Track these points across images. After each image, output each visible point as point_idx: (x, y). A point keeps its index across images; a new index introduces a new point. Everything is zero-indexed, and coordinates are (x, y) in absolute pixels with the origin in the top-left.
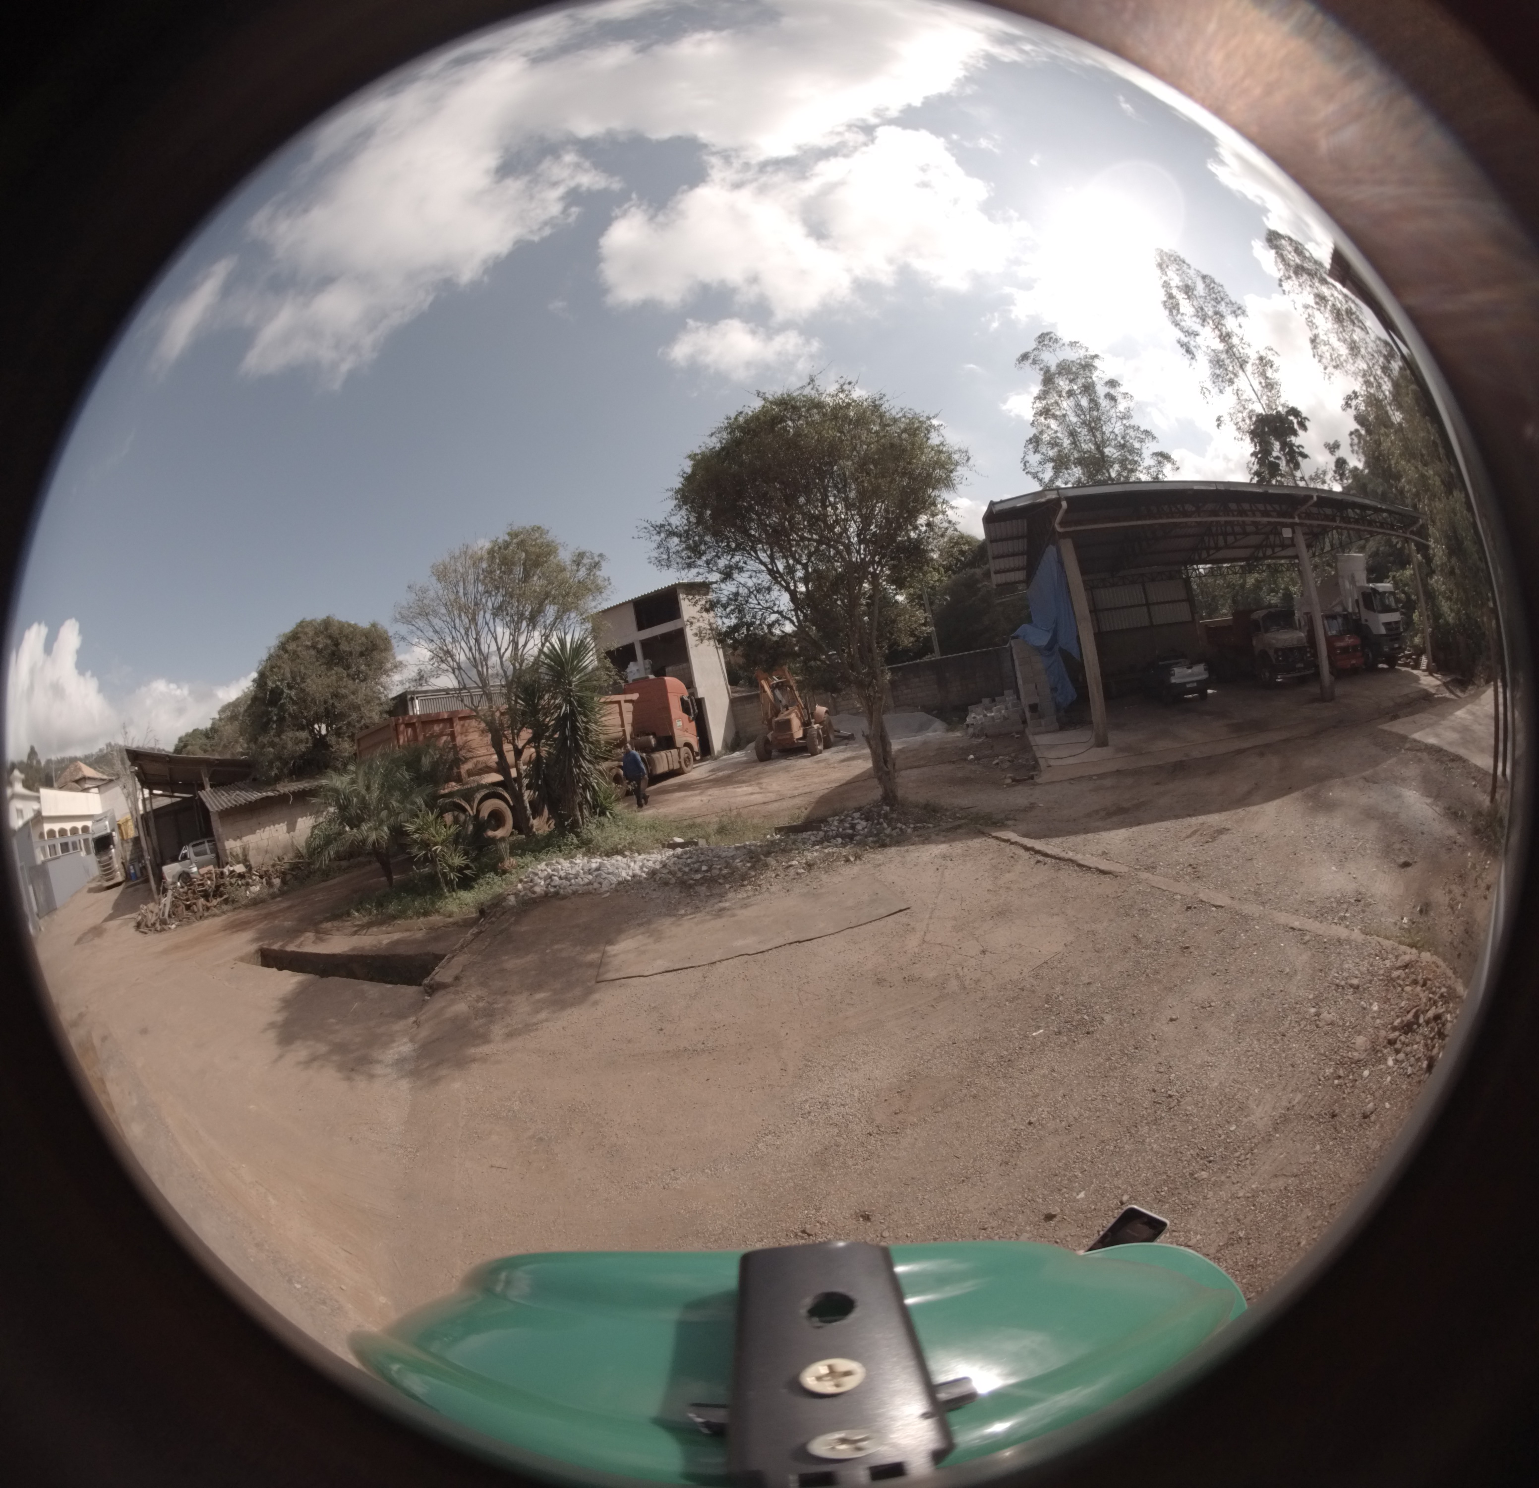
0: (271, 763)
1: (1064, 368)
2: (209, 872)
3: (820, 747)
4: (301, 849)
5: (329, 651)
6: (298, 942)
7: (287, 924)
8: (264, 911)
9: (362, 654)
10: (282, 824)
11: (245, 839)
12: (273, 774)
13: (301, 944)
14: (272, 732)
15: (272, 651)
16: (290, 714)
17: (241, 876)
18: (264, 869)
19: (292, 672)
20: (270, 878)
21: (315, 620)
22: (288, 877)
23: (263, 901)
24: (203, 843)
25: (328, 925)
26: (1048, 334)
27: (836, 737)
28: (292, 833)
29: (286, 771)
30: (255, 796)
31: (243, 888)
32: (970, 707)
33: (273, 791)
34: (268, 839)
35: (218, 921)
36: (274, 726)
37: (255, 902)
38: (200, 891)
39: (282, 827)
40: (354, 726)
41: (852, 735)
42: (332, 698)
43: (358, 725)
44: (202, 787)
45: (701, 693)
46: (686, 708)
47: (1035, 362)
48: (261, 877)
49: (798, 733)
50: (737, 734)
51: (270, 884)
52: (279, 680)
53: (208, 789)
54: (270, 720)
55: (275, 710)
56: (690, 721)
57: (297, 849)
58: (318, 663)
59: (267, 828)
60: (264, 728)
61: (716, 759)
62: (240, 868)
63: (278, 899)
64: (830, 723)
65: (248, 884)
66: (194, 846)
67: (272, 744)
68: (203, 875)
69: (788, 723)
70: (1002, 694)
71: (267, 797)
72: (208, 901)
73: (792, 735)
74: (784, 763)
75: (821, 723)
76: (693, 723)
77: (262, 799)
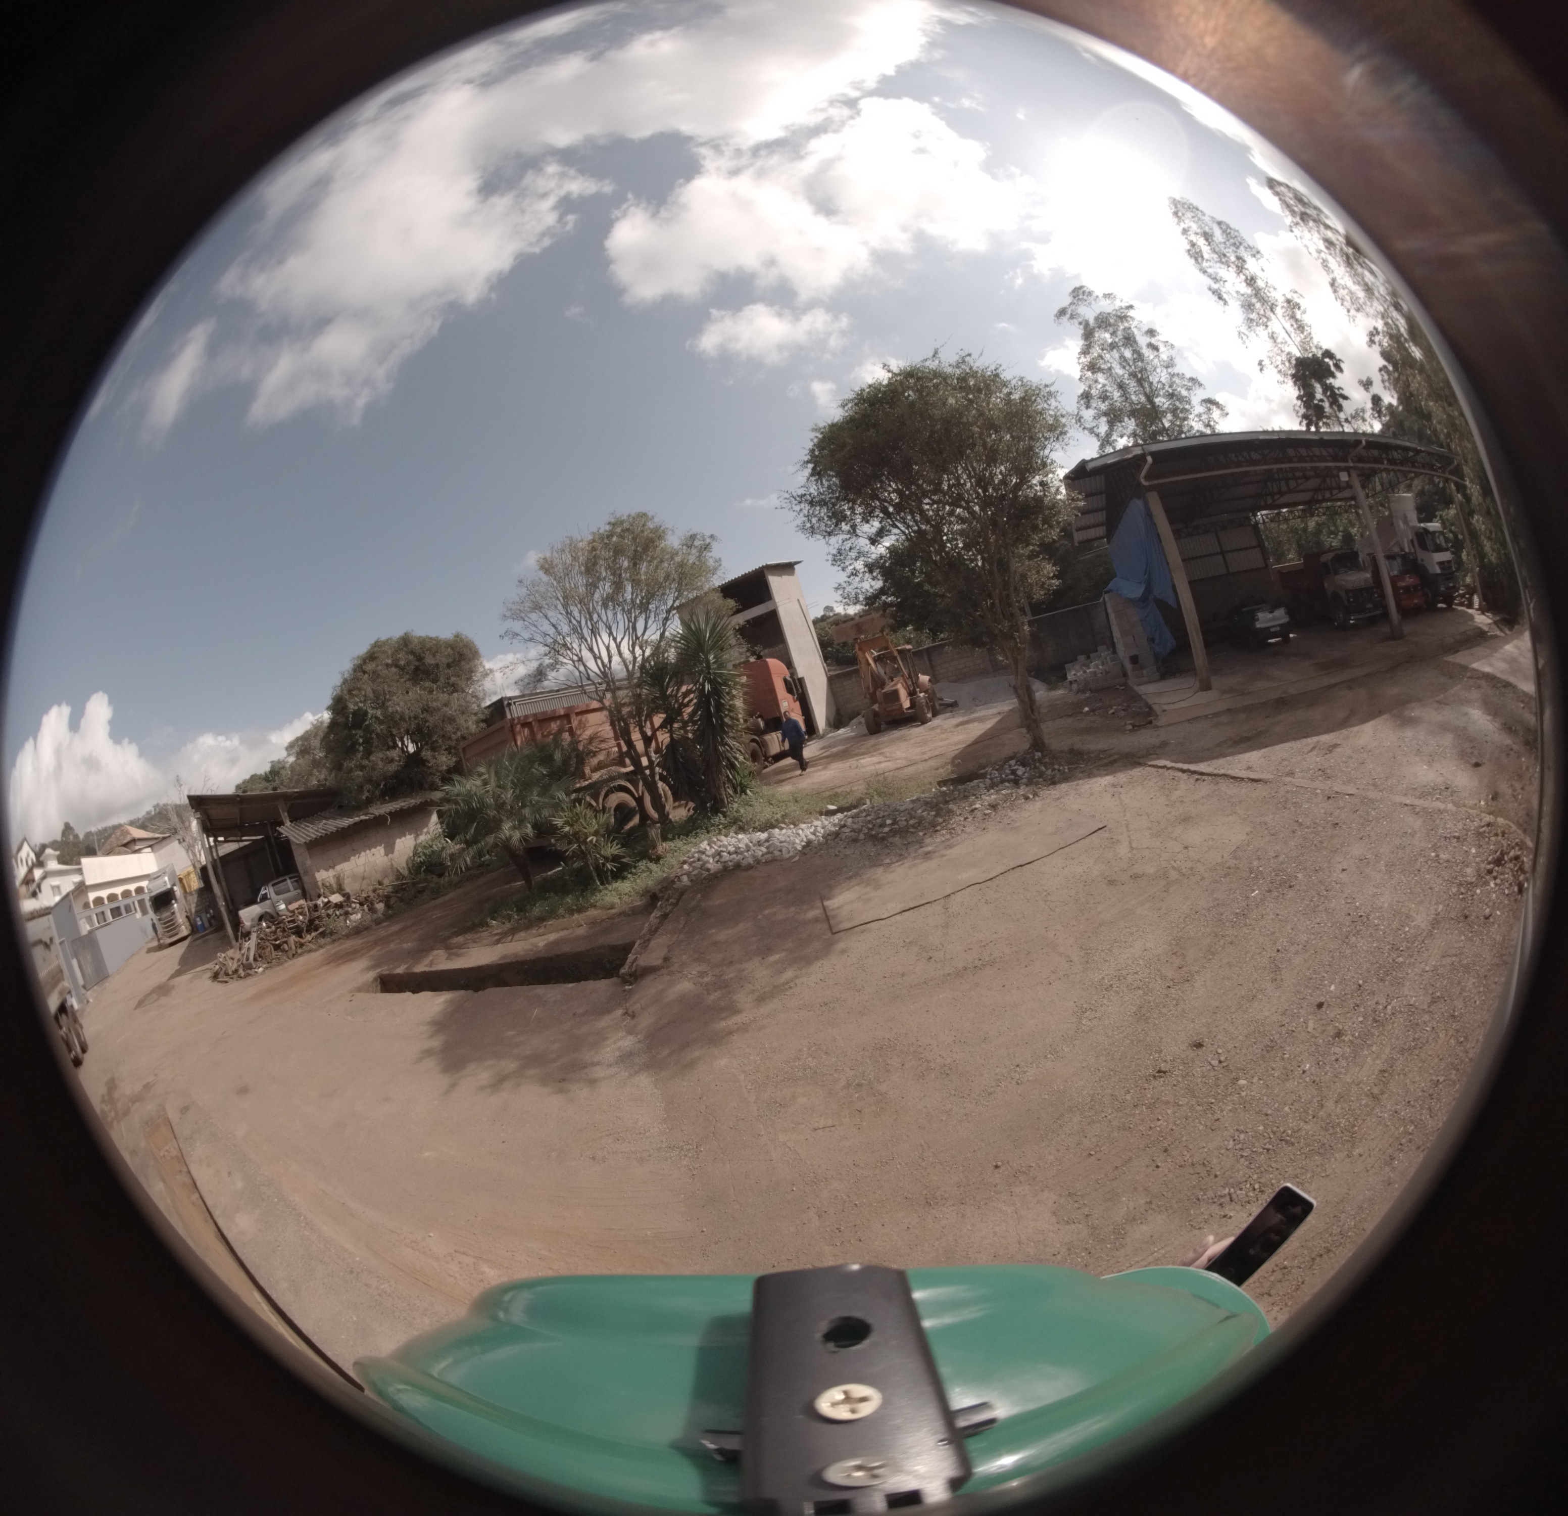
0: (361, 788)
1: (1103, 322)
2: (301, 907)
3: (929, 715)
4: (401, 871)
5: (412, 667)
6: (427, 961)
7: (407, 946)
8: (372, 938)
9: (449, 666)
10: (378, 848)
11: (338, 868)
12: (364, 798)
13: (431, 964)
14: (359, 755)
15: (346, 675)
16: (377, 735)
17: (339, 906)
18: (364, 895)
19: (374, 692)
20: (372, 904)
21: (391, 639)
22: (392, 901)
23: (367, 928)
24: (285, 880)
25: (460, 939)
26: (1081, 287)
27: (941, 705)
28: (390, 855)
29: (377, 793)
30: (346, 822)
31: (341, 918)
32: (1066, 666)
33: (366, 815)
34: (365, 864)
35: (316, 956)
36: (361, 748)
37: (358, 931)
38: (291, 929)
39: (380, 851)
40: (450, 738)
41: (956, 702)
42: (423, 713)
43: (454, 737)
44: (281, 823)
45: (801, 673)
46: (790, 690)
47: (1072, 317)
48: (361, 904)
49: (906, 704)
50: (838, 712)
51: (372, 910)
52: (361, 702)
53: (288, 823)
54: (355, 743)
55: (360, 732)
56: (795, 701)
57: (398, 871)
58: (402, 680)
59: (363, 854)
60: (351, 750)
61: (822, 737)
62: (336, 898)
63: (385, 924)
64: (934, 692)
65: (347, 914)
66: (273, 885)
67: (362, 768)
68: (293, 912)
69: (895, 694)
70: (1096, 651)
71: (361, 821)
72: (301, 937)
73: (901, 705)
74: (896, 733)
75: (926, 692)
76: (798, 703)
77: (356, 824)
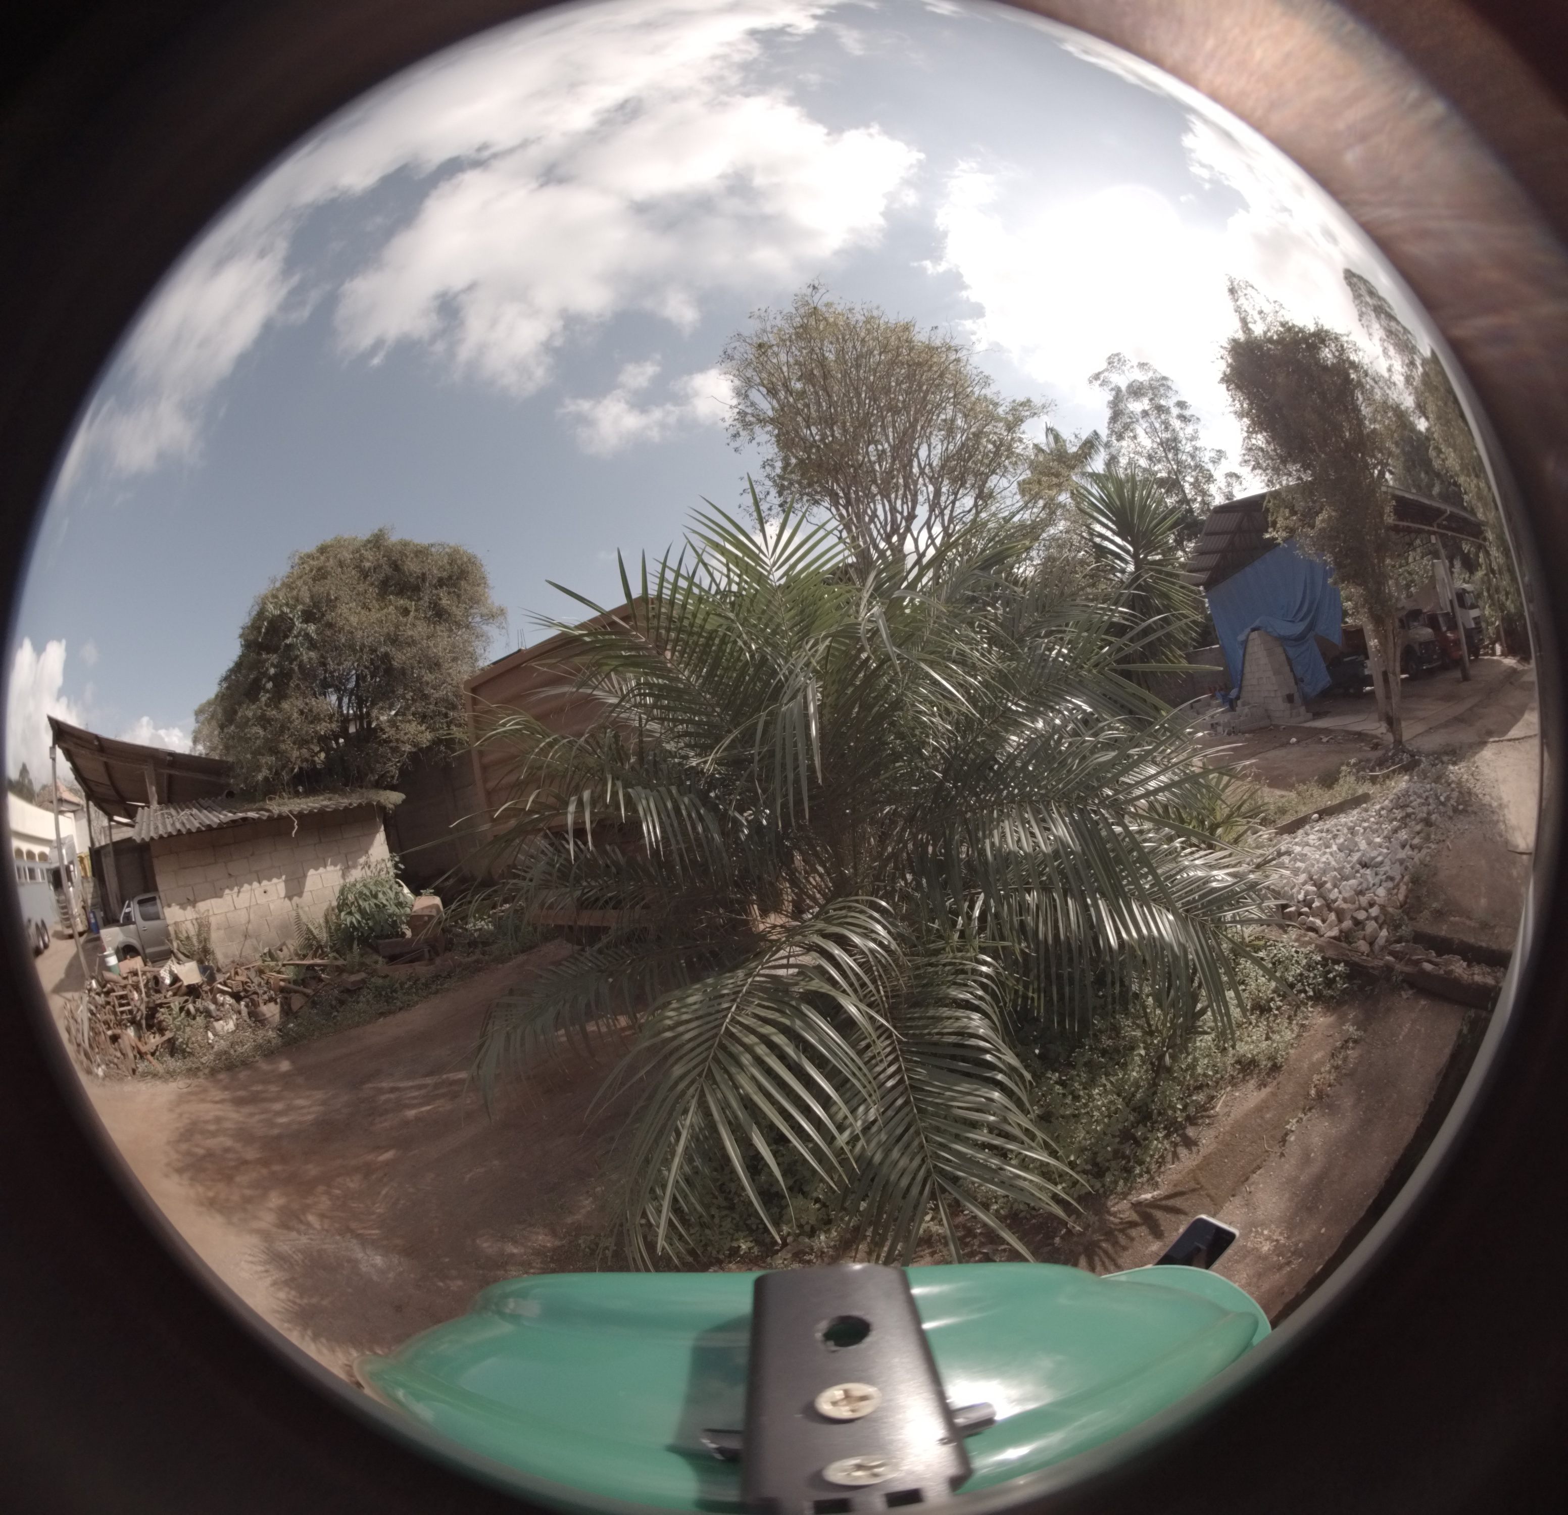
0: (257, 758)
10: (275, 880)
11: (202, 906)
16: (301, 666)
17: (193, 991)
18: (242, 978)
20: (255, 1004)
22: (296, 1002)
28: (296, 899)
29: (284, 775)
31: (200, 1020)
34: (248, 909)
37: (228, 1060)
39: (277, 887)
48: (236, 998)
51: (255, 1016)
52: (287, 605)
53: (155, 805)
57: (309, 931)
62: (189, 973)
63: (278, 1057)
65: (208, 1014)
67: (263, 721)
71: (246, 820)
77: (238, 823)
